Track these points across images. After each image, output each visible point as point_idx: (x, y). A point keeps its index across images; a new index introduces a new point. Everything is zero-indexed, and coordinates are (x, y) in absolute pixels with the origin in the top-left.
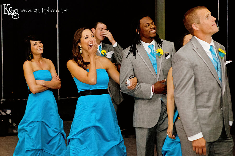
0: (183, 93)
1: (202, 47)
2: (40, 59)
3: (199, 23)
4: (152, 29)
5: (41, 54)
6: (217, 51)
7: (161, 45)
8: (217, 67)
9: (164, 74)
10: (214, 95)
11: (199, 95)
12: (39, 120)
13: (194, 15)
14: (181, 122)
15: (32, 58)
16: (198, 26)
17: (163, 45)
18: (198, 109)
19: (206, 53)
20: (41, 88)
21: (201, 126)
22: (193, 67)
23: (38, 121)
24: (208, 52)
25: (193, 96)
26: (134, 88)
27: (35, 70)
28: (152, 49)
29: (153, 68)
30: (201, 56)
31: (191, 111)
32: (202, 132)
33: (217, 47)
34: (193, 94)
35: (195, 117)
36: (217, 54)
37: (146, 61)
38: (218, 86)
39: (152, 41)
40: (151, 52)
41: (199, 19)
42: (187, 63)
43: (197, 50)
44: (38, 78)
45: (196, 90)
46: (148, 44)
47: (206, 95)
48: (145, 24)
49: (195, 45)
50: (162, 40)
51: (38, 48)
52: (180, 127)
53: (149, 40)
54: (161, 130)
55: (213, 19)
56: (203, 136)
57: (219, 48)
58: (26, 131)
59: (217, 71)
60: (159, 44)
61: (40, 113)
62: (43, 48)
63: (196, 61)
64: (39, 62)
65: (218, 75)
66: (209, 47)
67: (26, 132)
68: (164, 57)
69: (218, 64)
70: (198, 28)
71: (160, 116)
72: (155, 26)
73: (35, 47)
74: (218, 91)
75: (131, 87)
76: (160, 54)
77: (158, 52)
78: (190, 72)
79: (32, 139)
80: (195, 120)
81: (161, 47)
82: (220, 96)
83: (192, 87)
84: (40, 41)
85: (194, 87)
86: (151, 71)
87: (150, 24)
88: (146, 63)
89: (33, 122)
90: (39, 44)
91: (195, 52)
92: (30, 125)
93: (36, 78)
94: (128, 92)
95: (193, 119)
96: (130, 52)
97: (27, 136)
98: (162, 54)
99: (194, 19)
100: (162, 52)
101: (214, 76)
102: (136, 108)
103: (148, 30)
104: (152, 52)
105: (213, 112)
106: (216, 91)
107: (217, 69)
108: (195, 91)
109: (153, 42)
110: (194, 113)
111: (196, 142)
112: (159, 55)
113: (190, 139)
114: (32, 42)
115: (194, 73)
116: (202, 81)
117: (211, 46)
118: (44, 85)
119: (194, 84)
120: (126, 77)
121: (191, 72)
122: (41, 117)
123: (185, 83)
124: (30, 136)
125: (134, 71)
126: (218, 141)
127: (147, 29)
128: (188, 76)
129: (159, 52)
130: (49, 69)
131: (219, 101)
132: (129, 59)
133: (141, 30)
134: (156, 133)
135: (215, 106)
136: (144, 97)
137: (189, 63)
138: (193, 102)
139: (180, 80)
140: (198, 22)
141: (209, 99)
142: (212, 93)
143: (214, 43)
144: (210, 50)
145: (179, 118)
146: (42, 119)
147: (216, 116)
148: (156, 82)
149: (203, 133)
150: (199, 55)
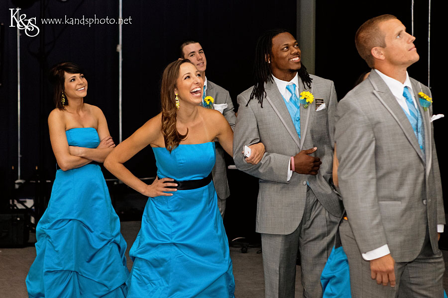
0: (354, 172)
1: (390, 90)
2: (81, 107)
3: (384, 46)
4: (295, 55)
5: (81, 98)
6: (417, 96)
7: (309, 84)
8: (417, 125)
9: (313, 138)
10: (411, 177)
11: (384, 176)
12: (73, 218)
13: (374, 30)
14: (350, 226)
15: (67, 103)
16: (382, 52)
17: (312, 85)
18: (381, 202)
19: (396, 100)
20: (78, 161)
21: (386, 233)
22: (374, 126)
23: (70, 220)
24: (400, 98)
25: (372, 178)
26: (258, 161)
27: (68, 127)
28: (293, 92)
29: (294, 125)
30: (388, 105)
31: (368, 205)
32: (387, 244)
33: (416, 89)
34: (372, 175)
35: (375, 216)
36: (417, 102)
37: (281, 114)
38: (418, 161)
39: (293, 77)
40: (291, 99)
41: (384, 37)
42: (362, 117)
43: (380, 94)
44: (73, 141)
45: (377, 167)
46: (286, 83)
47: (395, 177)
48: (281, 46)
49: (377, 85)
50: (311, 76)
51: (78, 87)
52: (348, 235)
53: (288, 75)
54: (308, 240)
55: (409, 39)
56: (390, 251)
57: (420, 91)
58: (48, 236)
59: (415, 133)
60: (306, 83)
61: (75, 206)
62: (86, 88)
63: (379, 115)
64: (78, 112)
65: (417, 141)
66: (402, 90)
67: (48, 239)
68: (313, 107)
69: (417, 121)
70: (382, 54)
71: (305, 214)
72: (299, 51)
73: (73, 84)
74: (418, 170)
75: (252, 160)
76: (307, 101)
77: (302, 98)
78: (367, 134)
79: (57, 251)
80: (375, 222)
81: (310, 88)
82: (421, 179)
83: (370, 163)
84: (82, 75)
85: (374, 162)
86: (291, 133)
87: (291, 45)
88: (281, 117)
89: (62, 222)
90: (80, 80)
91: (376, 98)
92: (55, 227)
93: (71, 141)
94: (246, 169)
95: (372, 220)
96: (253, 95)
97: (48, 246)
98: (311, 102)
99: (375, 39)
100: (311, 98)
101: (412, 142)
102: (262, 198)
103: (286, 57)
104: (293, 98)
105: (408, 209)
106: (415, 170)
107: (417, 129)
108: (376, 169)
109: (296, 80)
110: (374, 209)
111: (378, 262)
112: (305, 104)
113: (367, 257)
114: (68, 76)
115: (375, 136)
116: (389, 151)
117: (406, 87)
118: (83, 155)
119: (374, 156)
120: (244, 142)
121: (370, 136)
122: (76, 213)
123: (357, 154)
124: (55, 245)
125: (260, 130)
126: (416, 261)
127: (285, 54)
128: (363, 141)
129: (305, 99)
130: (95, 125)
131: (419, 188)
132: (250, 108)
133: (273, 57)
134: (299, 244)
135: (412, 196)
136: (276, 180)
137: (366, 117)
138: (373, 188)
139: (349, 150)
140: (382, 43)
141: (401, 185)
142: (407, 172)
143: (411, 82)
144: (404, 95)
145: (346, 218)
146: (79, 215)
147: (414, 216)
148: (298, 152)
149: (389, 246)
150: (383, 104)
